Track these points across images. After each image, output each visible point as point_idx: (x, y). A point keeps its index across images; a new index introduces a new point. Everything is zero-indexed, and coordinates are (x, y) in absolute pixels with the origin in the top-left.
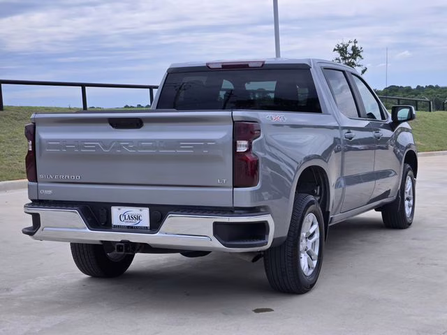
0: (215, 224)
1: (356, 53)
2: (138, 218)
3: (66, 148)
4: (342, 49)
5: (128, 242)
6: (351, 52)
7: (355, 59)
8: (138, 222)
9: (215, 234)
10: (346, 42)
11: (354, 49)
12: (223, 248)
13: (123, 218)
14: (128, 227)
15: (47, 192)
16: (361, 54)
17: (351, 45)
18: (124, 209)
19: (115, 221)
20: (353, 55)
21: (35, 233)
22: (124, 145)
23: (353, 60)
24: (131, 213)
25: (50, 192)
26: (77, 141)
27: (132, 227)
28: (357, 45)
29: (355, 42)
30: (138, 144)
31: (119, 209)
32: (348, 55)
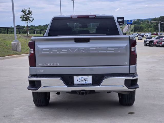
0: (126, 80)
1: (30, 13)
2: (87, 80)
3: (52, 52)
4: (25, 11)
5: (84, 90)
6: (28, 13)
7: (30, 15)
8: (86, 82)
9: (125, 84)
10: (26, 9)
11: (29, 11)
12: (128, 90)
13: (79, 81)
14: (82, 84)
15: (41, 71)
16: (32, 13)
17: (28, 10)
18: (80, 77)
19: (75, 82)
20: (29, 13)
21: (38, 89)
22: (82, 49)
23: (29, 16)
24: (83, 78)
25: (43, 71)
26: (58, 48)
27: (84, 84)
28: (30, 10)
29: (29, 9)
30: (88, 49)
31: (78, 77)
32: (27, 14)
